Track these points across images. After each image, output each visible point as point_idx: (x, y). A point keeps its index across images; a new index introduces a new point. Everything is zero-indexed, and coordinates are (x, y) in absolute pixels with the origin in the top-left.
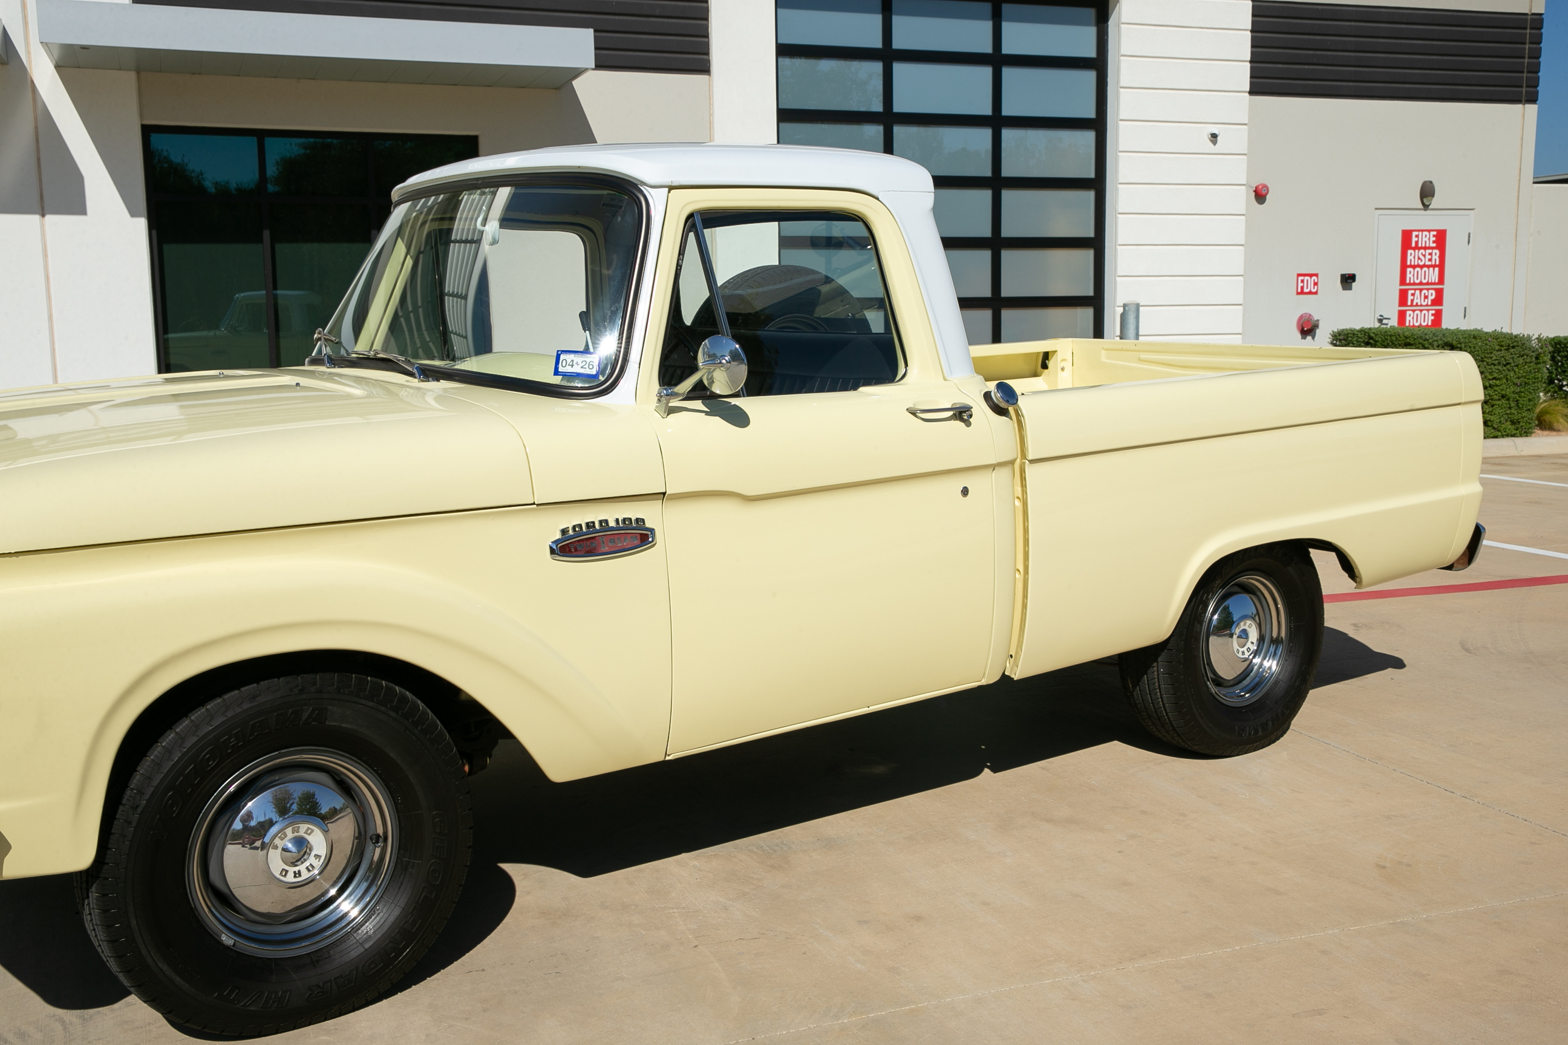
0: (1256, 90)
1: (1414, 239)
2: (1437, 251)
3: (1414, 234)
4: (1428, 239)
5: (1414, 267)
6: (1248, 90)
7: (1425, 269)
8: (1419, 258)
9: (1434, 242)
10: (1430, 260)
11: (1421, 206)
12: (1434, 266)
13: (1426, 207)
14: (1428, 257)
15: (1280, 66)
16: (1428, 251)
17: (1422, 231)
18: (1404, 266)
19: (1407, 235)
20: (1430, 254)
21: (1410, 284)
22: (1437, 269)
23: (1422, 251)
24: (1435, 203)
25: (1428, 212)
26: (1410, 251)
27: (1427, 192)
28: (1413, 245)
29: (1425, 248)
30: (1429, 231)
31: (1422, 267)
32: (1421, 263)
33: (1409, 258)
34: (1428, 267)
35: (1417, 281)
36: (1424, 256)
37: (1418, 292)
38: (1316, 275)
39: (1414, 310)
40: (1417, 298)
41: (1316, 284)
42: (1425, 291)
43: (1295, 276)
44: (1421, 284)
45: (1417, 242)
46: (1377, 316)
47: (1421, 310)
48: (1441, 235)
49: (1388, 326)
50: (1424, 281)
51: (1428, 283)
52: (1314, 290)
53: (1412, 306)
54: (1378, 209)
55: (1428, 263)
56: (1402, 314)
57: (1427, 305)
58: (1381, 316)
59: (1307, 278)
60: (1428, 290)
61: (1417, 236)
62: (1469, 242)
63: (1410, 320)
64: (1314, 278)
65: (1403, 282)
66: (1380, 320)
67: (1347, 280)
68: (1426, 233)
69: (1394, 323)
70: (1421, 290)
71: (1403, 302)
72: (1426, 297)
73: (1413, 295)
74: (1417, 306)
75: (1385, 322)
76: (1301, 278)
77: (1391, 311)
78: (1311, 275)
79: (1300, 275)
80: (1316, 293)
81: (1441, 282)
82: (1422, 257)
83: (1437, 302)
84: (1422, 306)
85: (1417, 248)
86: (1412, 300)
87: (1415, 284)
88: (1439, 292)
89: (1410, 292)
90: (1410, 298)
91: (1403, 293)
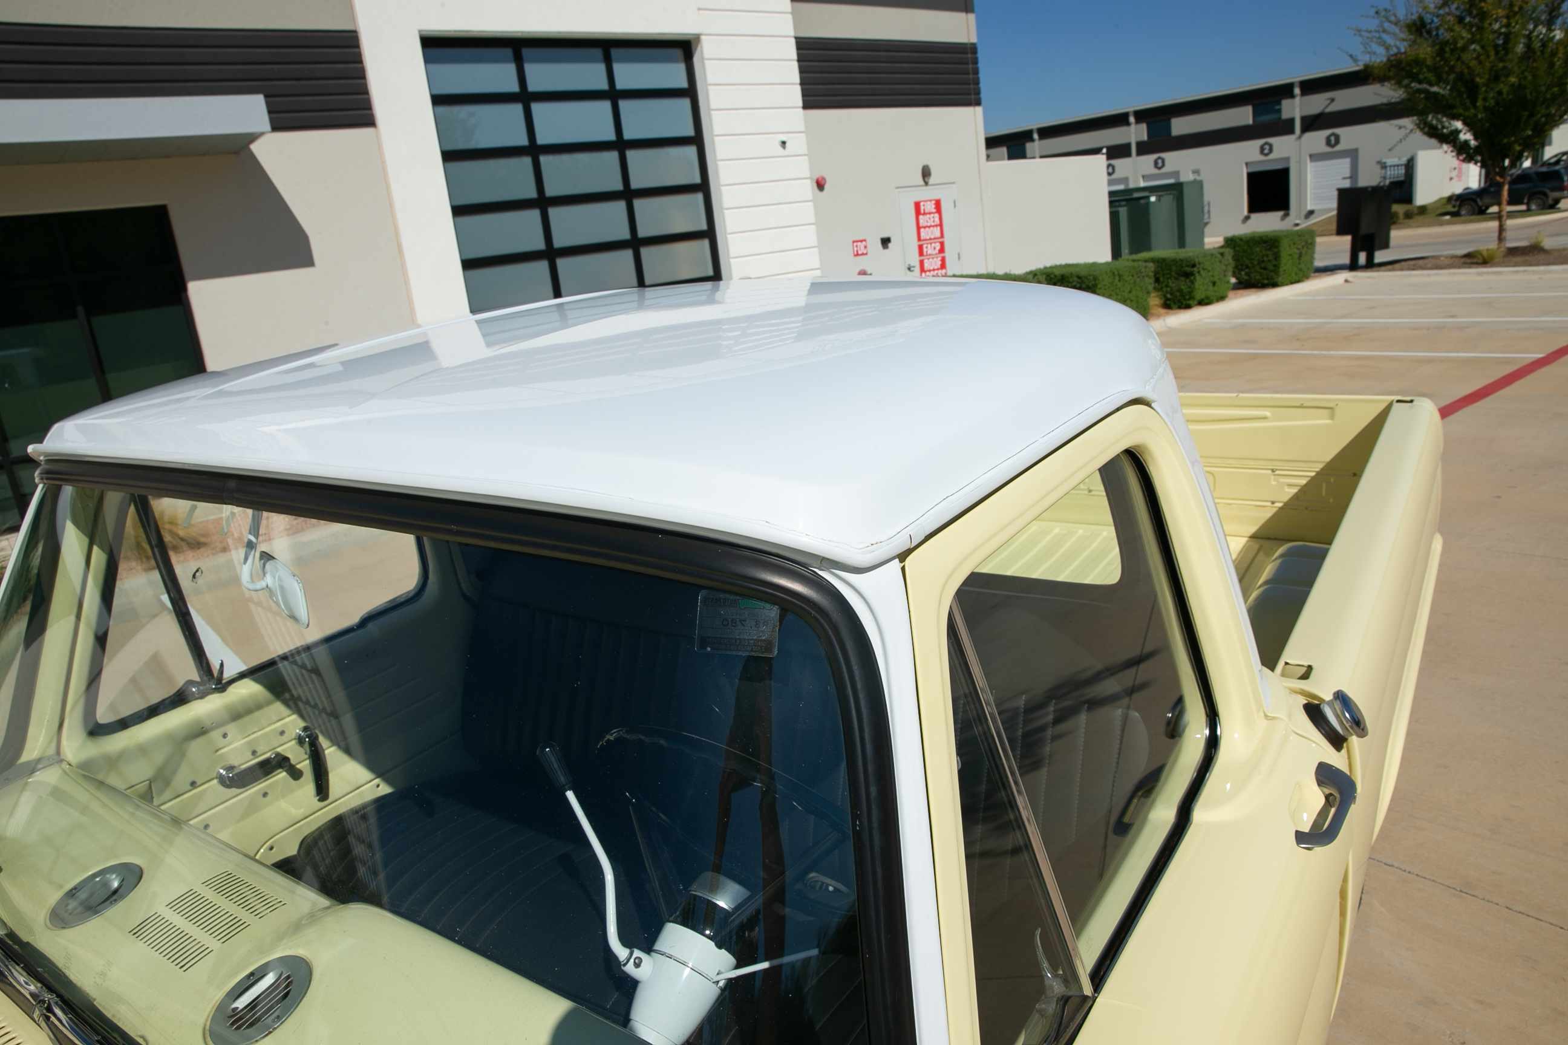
0: (807, 106)
1: (922, 208)
2: (936, 215)
3: (922, 204)
4: (930, 207)
5: (925, 227)
6: (800, 104)
7: (932, 228)
9: (935, 208)
10: (934, 221)
11: (922, 183)
12: (936, 226)
13: (926, 184)
14: (932, 219)
15: (820, 86)
16: (932, 215)
17: (926, 201)
18: (919, 228)
19: (917, 205)
20: (933, 217)
21: (924, 240)
22: (938, 228)
23: (928, 216)
24: (932, 181)
25: (928, 187)
26: (921, 217)
27: (926, 173)
28: (922, 212)
29: (930, 213)
30: (931, 201)
31: (929, 227)
32: (929, 224)
33: (921, 221)
34: (933, 226)
35: (928, 238)
36: (930, 219)
37: (929, 246)
38: (865, 240)
39: (928, 259)
40: (929, 249)
41: (865, 247)
42: (933, 245)
43: (851, 243)
44: (930, 239)
45: (924, 210)
46: (907, 266)
47: (933, 258)
48: (938, 204)
49: (913, 271)
50: (932, 237)
51: (934, 239)
52: (865, 252)
53: (927, 255)
54: (897, 188)
55: (933, 224)
56: (922, 263)
57: (936, 254)
58: (909, 265)
59: (859, 244)
60: (935, 243)
61: (924, 205)
62: (955, 206)
63: (927, 266)
64: (864, 243)
65: (919, 239)
66: (909, 269)
67: (886, 242)
68: (929, 203)
69: (917, 269)
70: (931, 244)
71: (921, 253)
72: (935, 248)
73: (927, 247)
74: (930, 255)
75: (912, 269)
76: (855, 244)
77: (915, 261)
78: (861, 241)
79: (854, 242)
80: (866, 254)
81: (942, 236)
82: (928, 220)
83: (942, 250)
84: (933, 255)
85: (925, 214)
86: (927, 252)
87: (926, 240)
88: (942, 244)
89: (925, 246)
90: (925, 250)
91: (921, 248)
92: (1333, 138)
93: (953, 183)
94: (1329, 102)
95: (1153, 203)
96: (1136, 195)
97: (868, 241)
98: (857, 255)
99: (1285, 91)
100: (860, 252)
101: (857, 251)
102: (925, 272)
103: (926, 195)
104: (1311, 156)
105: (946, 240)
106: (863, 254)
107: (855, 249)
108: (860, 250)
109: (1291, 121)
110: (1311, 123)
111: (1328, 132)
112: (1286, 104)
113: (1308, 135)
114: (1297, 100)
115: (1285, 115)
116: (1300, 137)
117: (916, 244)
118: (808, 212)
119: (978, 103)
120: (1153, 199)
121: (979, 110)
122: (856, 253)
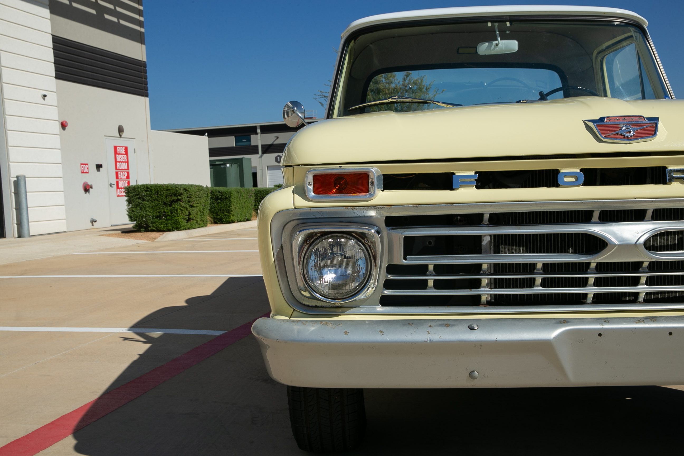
0: (58, 77)
1: (118, 150)
2: (125, 156)
3: (118, 148)
4: (122, 150)
5: (119, 162)
6: (54, 75)
7: (123, 163)
8: (120, 159)
9: (125, 152)
10: (124, 159)
11: (119, 136)
12: (125, 162)
13: (120, 136)
16: (123, 155)
17: (120, 147)
18: (116, 162)
19: (115, 148)
20: (124, 157)
22: (126, 163)
23: (121, 155)
24: (123, 135)
25: (121, 139)
26: (117, 155)
27: (121, 130)
28: (118, 153)
29: (122, 154)
30: (122, 147)
31: (122, 162)
32: (121, 161)
33: (117, 158)
34: (124, 162)
36: (122, 157)
37: (121, 173)
38: (87, 164)
39: (121, 181)
40: (121, 175)
41: (88, 168)
42: (123, 173)
43: (80, 165)
44: (122, 169)
45: (119, 151)
46: (109, 183)
47: (123, 181)
48: (126, 149)
49: (113, 187)
50: (123, 168)
51: (124, 170)
52: (87, 171)
53: (120, 179)
54: (105, 136)
55: (123, 161)
56: (117, 183)
57: (125, 179)
58: (111, 183)
59: (84, 166)
60: (124, 172)
61: (119, 149)
62: (135, 152)
63: (120, 185)
64: (87, 166)
65: (116, 169)
66: (111, 185)
67: (99, 167)
68: (121, 148)
69: (115, 186)
70: (122, 172)
71: (117, 177)
72: (124, 175)
73: (120, 174)
74: (122, 179)
75: (112, 186)
76: (82, 166)
77: (114, 181)
78: (86, 164)
79: (82, 164)
80: (88, 173)
81: (128, 169)
82: (121, 158)
83: (128, 177)
84: (123, 179)
85: (119, 154)
86: (120, 177)
87: (120, 170)
88: (128, 173)
89: (119, 173)
90: (119, 175)
91: (117, 173)
92: (279, 158)
93: (134, 139)
94: (276, 138)
95: (228, 167)
96: (217, 163)
97: (89, 165)
98: (83, 172)
99: (253, 130)
100: (85, 171)
101: (83, 170)
102: (119, 188)
103: (120, 142)
104: (267, 166)
105: (130, 171)
106: (86, 172)
107: (82, 168)
108: (85, 170)
109: (257, 146)
110: (267, 149)
111: (276, 154)
112: (253, 137)
113: (265, 155)
114: (259, 135)
115: (253, 143)
116: (261, 157)
117: (114, 171)
118: (56, 141)
119: (147, 96)
120: (228, 165)
121: (147, 99)
122: (82, 171)
